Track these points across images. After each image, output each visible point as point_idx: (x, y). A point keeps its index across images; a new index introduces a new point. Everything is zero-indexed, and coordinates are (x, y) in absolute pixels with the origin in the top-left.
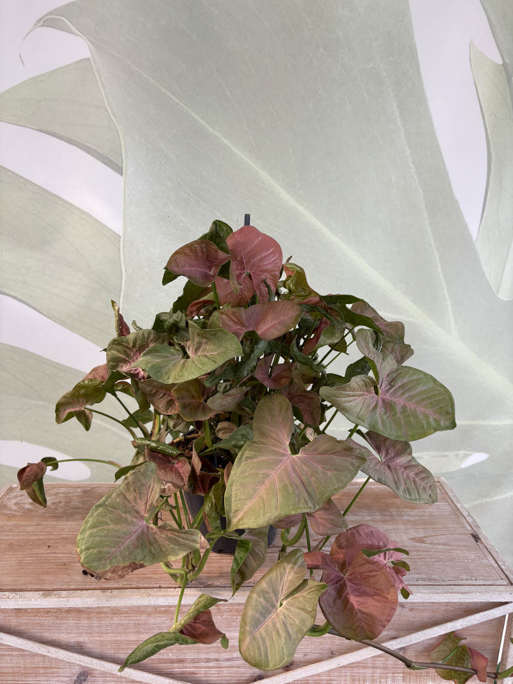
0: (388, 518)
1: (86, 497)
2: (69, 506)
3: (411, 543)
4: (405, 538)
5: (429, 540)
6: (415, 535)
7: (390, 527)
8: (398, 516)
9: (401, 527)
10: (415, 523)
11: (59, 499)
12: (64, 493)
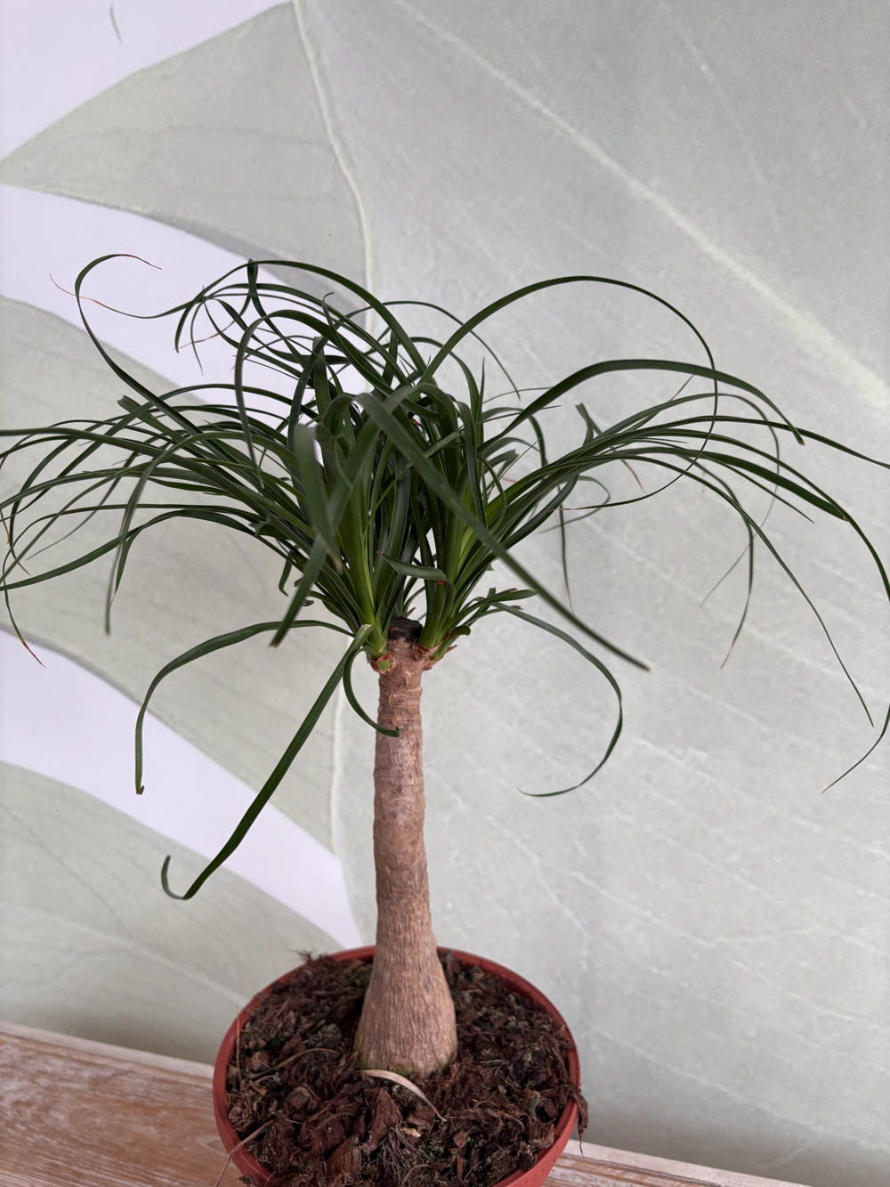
1: (90, 1101)
2: (41, 1121)
11: (33, 1092)
12: (51, 1076)
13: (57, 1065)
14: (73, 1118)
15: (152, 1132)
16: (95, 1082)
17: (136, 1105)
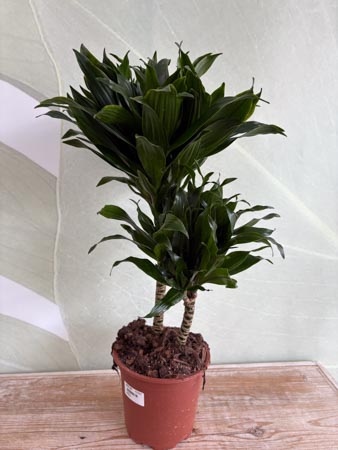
0: (285, 402)
1: (33, 389)
2: (18, 399)
3: (309, 426)
4: (304, 422)
5: (322, 423)
6: (310, 418)
7: (289, 411)
8: (293, 399)
9: (298, 411)
10: (308, 406)
11: (9, 392)
12: (13, 386)
13: (14, 382)
14: (30, 395)
15: (62, 392)
16: (32, 384)
17: (51, 387)
